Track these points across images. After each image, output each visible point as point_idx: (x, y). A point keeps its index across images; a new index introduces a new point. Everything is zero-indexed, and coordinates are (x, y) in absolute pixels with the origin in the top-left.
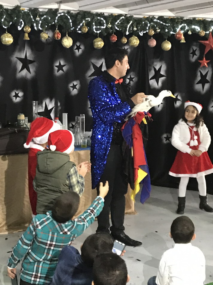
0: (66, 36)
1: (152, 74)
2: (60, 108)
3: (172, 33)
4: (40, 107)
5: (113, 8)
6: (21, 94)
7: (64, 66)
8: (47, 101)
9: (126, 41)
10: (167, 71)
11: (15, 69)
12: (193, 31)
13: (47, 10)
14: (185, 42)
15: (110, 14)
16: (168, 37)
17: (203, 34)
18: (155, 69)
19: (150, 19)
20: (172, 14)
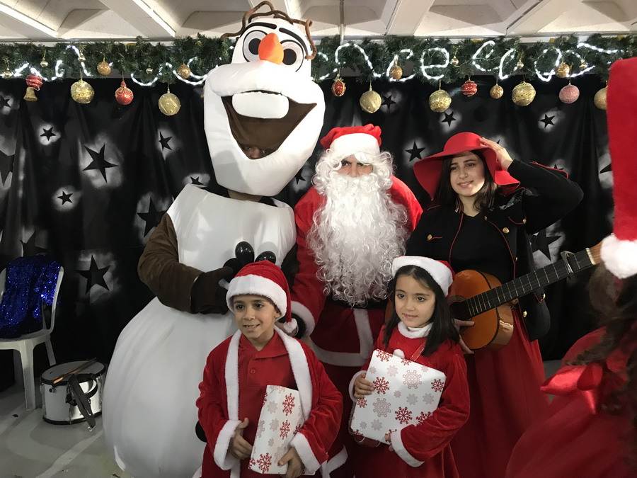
1: (606, 161)
5: (468, 26)
7: (422, 150)
9: (501, 92)
20: (623, 26)
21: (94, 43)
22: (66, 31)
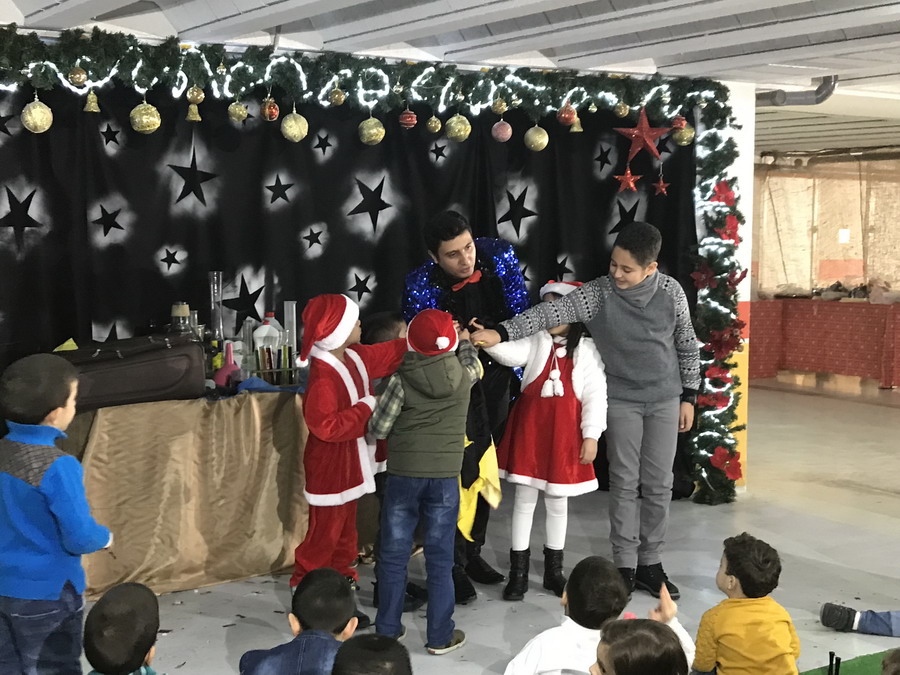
0: (292, 112)
1: (504, 207)
2: (278, 290)
3: (549, 108)
4: (230, 288)
6: (181, 256)
7: (288, 187)
8: (247, 273)
9: (440, 126)
10: (539, 203)
11: (167, 193)
12: (602, 104)
13: (245, 48)
14: (581, 130)
15: (400, 61)
16: (542, 117)
17: (625, 111)
18: (511, 197)
19: (498, 75)
20: (551, 62)
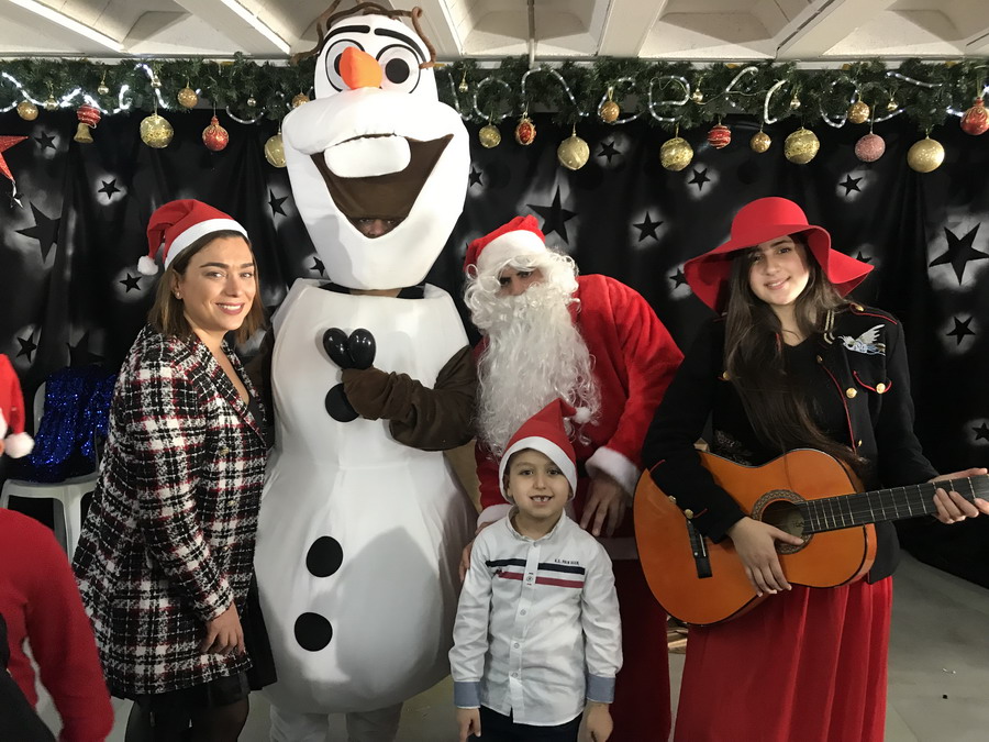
0: (571, 135)
1: (940, 246)
5: (719, 44)
7: (658, 224)
9: (767, 143)
13: (501, 62)
15: (714, 64)
16: (937, 125)
18: (951, 236)
20: (954, 48)
21: (174, 60)
22: (135, 44)
